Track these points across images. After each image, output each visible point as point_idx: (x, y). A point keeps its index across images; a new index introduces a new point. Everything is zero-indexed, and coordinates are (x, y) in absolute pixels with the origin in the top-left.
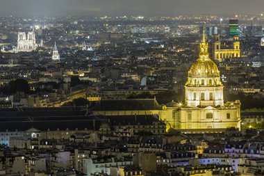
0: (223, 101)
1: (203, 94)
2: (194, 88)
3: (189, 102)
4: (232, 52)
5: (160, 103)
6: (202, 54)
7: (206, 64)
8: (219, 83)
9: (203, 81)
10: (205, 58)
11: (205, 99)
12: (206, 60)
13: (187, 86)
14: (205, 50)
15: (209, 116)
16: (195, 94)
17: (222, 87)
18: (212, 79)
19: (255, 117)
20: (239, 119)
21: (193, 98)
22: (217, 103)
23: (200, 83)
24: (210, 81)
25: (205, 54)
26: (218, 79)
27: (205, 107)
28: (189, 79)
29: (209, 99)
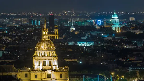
0: (57, 66)
1: (44, 62)
2: (39, 58)
3: (36, 67)
4: (54, 36)
5: (16, 68)
6: (44, 35)
7: (47, 42)
8: (55, 54)
9: (45, 53)
10: (46, 38)
11: (46, 65)
12: (46, 39)
13: (34, 56)
14: (46, 33)
15: (49, 76)
16: (39, 62)
17: (57, 58)
18: (50, 52)
19: (77, 77)
20: (68, 78)
21: (38, 65)
22: (54, 68)
23: (43, 54)
24: (49, 53)
25: (46, 36)
26: (54, 52)
27: (46, 70)
28: (36, 52)
29: (48, 65)
